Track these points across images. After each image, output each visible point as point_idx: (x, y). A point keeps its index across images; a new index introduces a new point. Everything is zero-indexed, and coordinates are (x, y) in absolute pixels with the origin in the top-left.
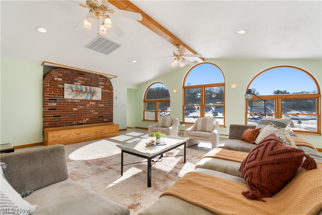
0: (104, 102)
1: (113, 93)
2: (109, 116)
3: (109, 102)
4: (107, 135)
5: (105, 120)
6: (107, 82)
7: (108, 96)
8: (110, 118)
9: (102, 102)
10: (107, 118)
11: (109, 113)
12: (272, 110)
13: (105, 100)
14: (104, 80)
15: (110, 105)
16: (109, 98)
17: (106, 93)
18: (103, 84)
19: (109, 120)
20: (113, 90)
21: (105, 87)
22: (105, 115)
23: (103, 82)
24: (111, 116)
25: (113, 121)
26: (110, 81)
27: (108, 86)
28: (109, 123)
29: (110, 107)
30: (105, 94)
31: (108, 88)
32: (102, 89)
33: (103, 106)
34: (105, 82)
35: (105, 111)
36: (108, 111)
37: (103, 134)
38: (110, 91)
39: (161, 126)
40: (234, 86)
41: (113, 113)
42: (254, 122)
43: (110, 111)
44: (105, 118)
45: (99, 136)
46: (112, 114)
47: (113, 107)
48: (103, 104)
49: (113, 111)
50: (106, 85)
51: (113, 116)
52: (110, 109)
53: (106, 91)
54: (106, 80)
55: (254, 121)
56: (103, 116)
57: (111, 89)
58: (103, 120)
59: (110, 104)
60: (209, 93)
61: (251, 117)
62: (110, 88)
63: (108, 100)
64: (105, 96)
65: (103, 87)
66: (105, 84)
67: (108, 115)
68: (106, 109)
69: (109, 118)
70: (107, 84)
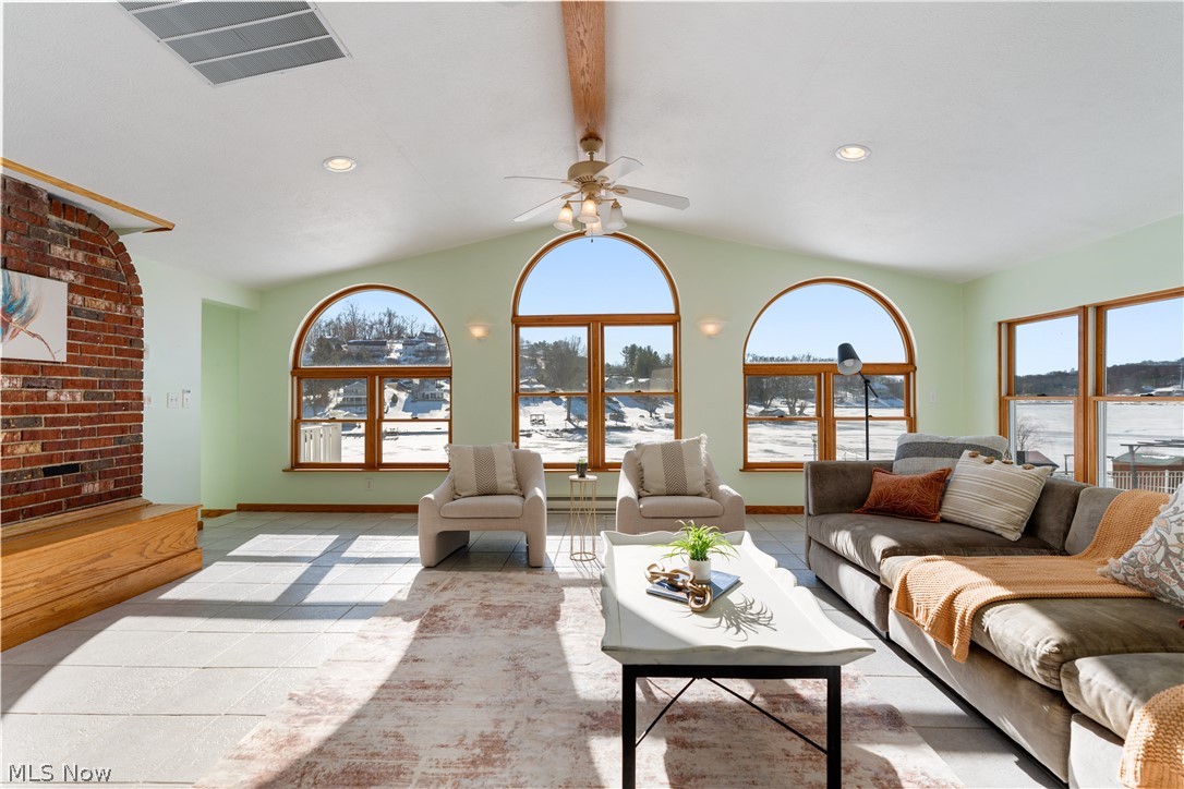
0: (87, 372)
1: (141, 322)
2: (120, 462)
3: (115, 374)
4: (133, 580)
5: (90, 488)
6: (103, 252)
7: (107, 340)
8: (123, 472)
9: (73, 372)
10: (104, 475)
11: (120, 441)
12: (621, 404)
13: (92, 361)
14: (80, 233)
15: (126, 396)
16: (119, 352)
17: (98, 316)
18: (80, 257)
19: (117, 484)
20: (140, 302)
21: (88, 281)
22: (93, 455)
23: (75, 245)
24: (130, 460)
25: (141, 491)
26: (121, 248)
27: (108, 274)
28: (119, 505)
29: (127, 407)
30: (91, 327)
31: (111, 286)
32: (72, 288)
33: (79, 399)
34: (93, 249)
35: (91, 432)
36: (111, 431)
37: (105, 583)
38: (120, 310)
39: (475, 492)
40: (710, 329)
41: (140, 438)
42: (580, 441)
43: (123, 430)
44: (92, 478)
45: (76, 601)
46: (139, 449)
47: (141, 407)
48: (74, 384)
49: (140, 428)
50: (95, 271)
51: (140, 459)
52: (122, 418)
53: (101, 304)
54: (97, 239)
55: (579, 437)
56: (74, 468)
57: (132, 297)
58: (78, 490)
59: (124, 384)
60: (434, 345)
61: (570, 426)
62: (119, 288)
63: (111, 363)
64: (94, 339)
65: (80, 281)
66: (94, 260)
67: (113, 452)
68: (101, 419)
69: (116, 473)
70: (103, 261)
